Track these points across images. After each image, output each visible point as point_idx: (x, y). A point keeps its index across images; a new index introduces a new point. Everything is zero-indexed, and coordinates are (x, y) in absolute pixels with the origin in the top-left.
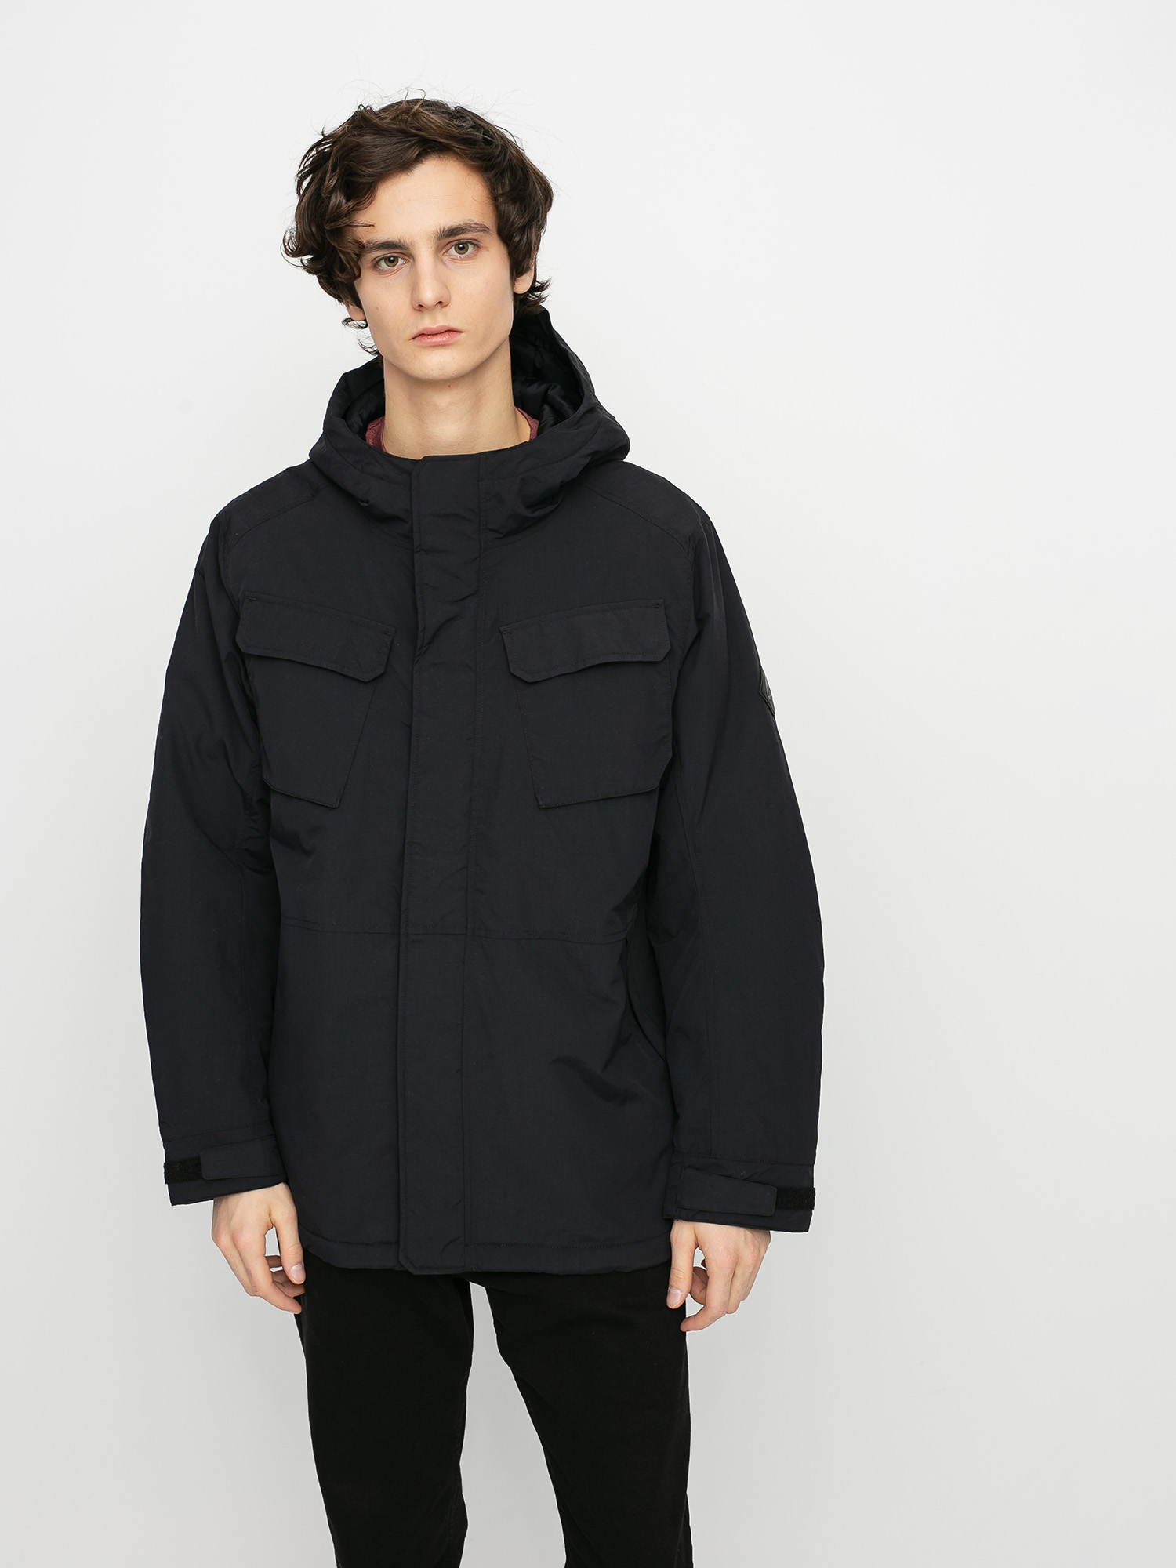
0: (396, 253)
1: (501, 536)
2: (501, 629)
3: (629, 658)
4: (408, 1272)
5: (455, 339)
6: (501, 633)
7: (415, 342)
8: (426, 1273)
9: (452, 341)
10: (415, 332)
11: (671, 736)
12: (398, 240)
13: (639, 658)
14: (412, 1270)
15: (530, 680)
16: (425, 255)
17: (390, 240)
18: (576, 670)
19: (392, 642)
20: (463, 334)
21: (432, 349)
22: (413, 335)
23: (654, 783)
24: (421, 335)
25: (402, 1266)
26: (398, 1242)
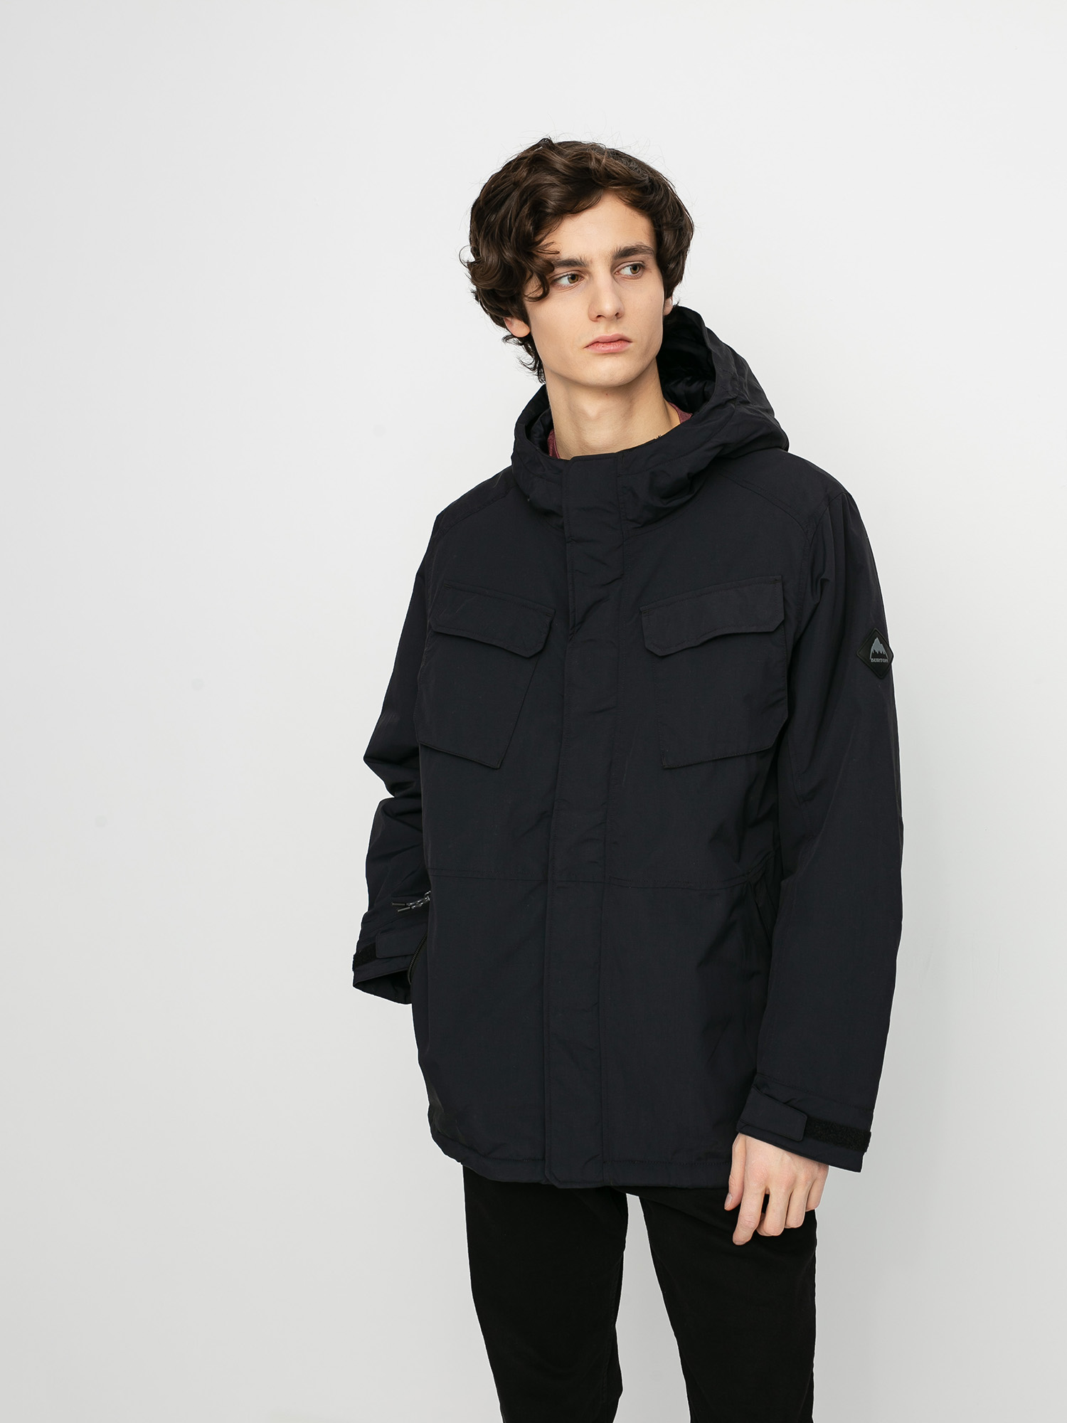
0: (578, 271)
1: (640, 525)
2: (641, 608)
3: (743, 630)
4: (553, 1186)
5: (626, 348)
6: (641, 612)
7: (589, 350)
8: (568, 1187)
9: (623, 349)
10: (591, 340)
11: (787, 700)
12: (579, 259)
13: (753, 629)
14: (556, 1184)
15: (659, 652)
16: (601, 272)
17: (571, 258)
18: (699, 644)
19: (551, 623)
20: (632, 345)
21: (604, 356)
22: (588, 343)
23: (769, 742)
24: (596, 342)
25: (548, 1180)
26: (544, 1159)
